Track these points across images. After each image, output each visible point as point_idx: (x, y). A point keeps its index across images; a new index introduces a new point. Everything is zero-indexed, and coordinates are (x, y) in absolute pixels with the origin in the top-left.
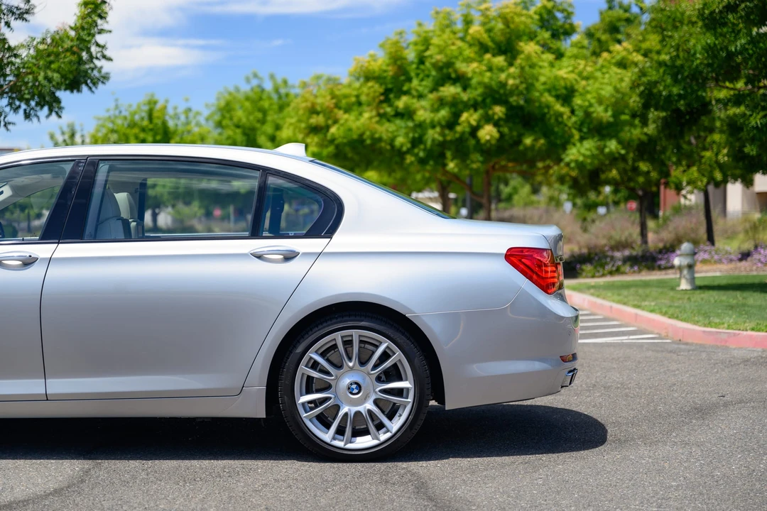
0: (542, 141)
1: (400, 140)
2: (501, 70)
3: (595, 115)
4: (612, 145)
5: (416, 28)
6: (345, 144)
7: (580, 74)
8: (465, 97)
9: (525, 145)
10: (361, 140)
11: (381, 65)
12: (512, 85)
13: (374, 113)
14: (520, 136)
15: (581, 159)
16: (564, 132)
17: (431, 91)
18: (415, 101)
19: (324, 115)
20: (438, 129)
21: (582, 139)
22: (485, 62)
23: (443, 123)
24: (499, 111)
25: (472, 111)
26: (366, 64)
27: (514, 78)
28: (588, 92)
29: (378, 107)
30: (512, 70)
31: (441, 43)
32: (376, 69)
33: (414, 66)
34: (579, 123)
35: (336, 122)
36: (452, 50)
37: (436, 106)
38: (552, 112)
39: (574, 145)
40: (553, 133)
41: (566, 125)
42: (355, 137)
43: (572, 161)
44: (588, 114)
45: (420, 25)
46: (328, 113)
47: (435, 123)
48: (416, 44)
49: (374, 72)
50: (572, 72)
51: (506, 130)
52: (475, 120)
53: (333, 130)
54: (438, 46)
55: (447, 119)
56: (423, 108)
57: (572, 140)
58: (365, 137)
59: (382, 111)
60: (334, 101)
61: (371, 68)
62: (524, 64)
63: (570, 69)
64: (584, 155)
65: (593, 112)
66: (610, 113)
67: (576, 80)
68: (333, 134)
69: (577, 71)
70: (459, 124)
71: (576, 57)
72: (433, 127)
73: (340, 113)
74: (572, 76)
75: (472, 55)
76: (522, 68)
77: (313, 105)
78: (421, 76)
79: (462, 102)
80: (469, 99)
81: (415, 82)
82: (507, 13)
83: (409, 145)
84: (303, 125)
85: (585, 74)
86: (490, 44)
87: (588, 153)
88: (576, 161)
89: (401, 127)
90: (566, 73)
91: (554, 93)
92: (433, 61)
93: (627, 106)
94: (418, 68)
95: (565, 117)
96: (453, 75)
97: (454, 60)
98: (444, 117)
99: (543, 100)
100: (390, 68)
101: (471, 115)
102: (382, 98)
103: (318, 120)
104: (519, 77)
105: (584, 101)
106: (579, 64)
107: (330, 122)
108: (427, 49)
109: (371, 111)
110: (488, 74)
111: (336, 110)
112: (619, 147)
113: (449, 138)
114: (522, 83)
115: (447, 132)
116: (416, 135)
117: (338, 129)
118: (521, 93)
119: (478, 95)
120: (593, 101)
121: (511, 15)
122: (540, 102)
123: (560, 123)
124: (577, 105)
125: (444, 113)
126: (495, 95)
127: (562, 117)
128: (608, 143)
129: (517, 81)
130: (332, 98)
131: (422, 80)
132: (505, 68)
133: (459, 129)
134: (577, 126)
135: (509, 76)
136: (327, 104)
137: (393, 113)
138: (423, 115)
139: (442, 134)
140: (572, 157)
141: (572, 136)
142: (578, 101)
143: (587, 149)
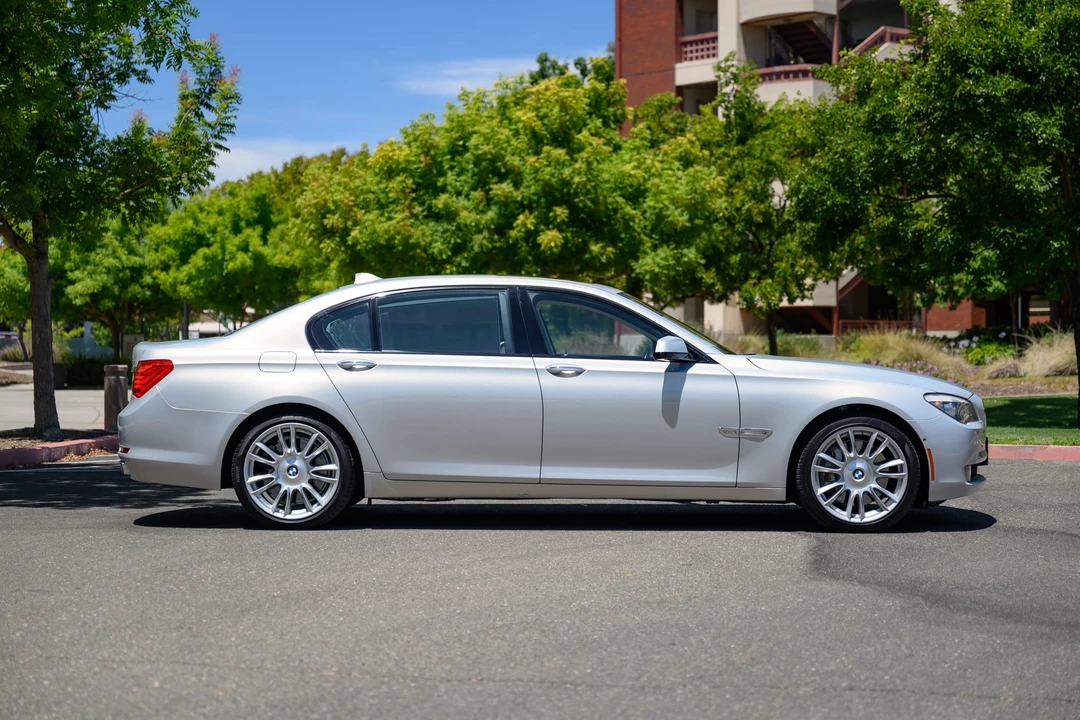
0: (610, 249)
1: (437, 247)
2: (563, 164)
3: (671, 219)
4: (691, 254)
5: (447, 112)
6: (367, 251)
7: (648, 170)
8: (518, 195)
9: (591, 252)
10: (389, 247)
11: (408, 155)
12: (579, 183)
13: (407, 213)
14: (586, 243)
15: (657, 270)
16: (633, 238)
17: (474, 188)
18: (454, 199)
19: (340, 216)
20: (486, 233)
21: (655, 247)
22: (542, 156)
23: (492, 227)
24: (561, 212)
25: (527, 212)
26: (391, 154)
27: (579, 174)
28: (662, 192)
29: (410, 207)
30: (577, 165)
31: (488, 131)
32: (402, 159)
33: (448, 157)
34: (649, 228)
35: (356, 223)
36: (499, 140)
37: (481, 207)
38: (619, 215)
39: (646, 253)
40: (622, 240)
41: (634, 230)
42: (382, 242)
43: (647, 272)
44: (660, 217)
45: (451, 108)
46: (347, 213)
47: (481, 227)
48: (447, 131)
49: (398, 163)
50: (637, 167)
51: (569, 235)
52: (532, 223)
53: (354, 233)
54: (484, 134)
55: (496, 222)
56: (466, 209)
57: (643, 248)
58: (396, 242)
59: (415, 211)
60: (352, 198)
61: (395, 157)
62: (591, 159)
63: (635, 164)
64: (658, 265)
65: (669, 216)
66: (686, 217)
67: (644, 178)
68: (354, 238)
69: (643, 167)
70: (513, 228)
71: (637, 149)
72: (480, 232)
73: (360, 214)
74: (638, 173)
75: (523, 146)
76: (589, 164)
77: (325, 201)
78: (457, 170)
79: (515, 202)
80: (523, 197)
81: (451, 177)
82: (567, 97)
83: (450, 253)
84: (312, 227)
85: (653, 171)
86: (545, 133)
87: (663, 263)
88: (652, 272)
89: (436, 231)
90: (633, 169)
91: (619, 192)
92: (480, 152)
93: (705, 208)
94: (452, 159)
95: (637, 221)
96: (503, 170)
97: (503, 152)
98: (492, 219)
99: (609, 200)
100: (422, 158)
101: (527, 218)
102: (414, 195)
103: (332, 220)
104: (586, 174)
105: (657, 202)
106: (645, 159)
107: (350, 223)
108: (466, 137)
109: (403, 211)
110: (548, 169)
111: (355, 209)
112: (700, 256)
113: (498, 245)
114: (589, 180)
115: (496, 237)
116: (459, 241)
117: (361, 232)
118: (588, 192)
119: (534, 194)
120: (667, 203)
121: (570, 99)
122: (606, 204)
123: (628, 228)
124: (649, 207)
125: (491, 214)
126: (555, 194)
127: (634, 221)
128: (685, 251)
129: (584, 179)
130: (351, 194)
131: (459, 175)
132: (567, 163)
133: (513, 233)
134: (648, 232)
135: (573, 172)
136: (346, 201)
137: (425, 213)
138: (467, 217)
139: (491, 240)
140: (647, 268)
141: (641, 242)
142: (650, 202)
143: (662, 259)
